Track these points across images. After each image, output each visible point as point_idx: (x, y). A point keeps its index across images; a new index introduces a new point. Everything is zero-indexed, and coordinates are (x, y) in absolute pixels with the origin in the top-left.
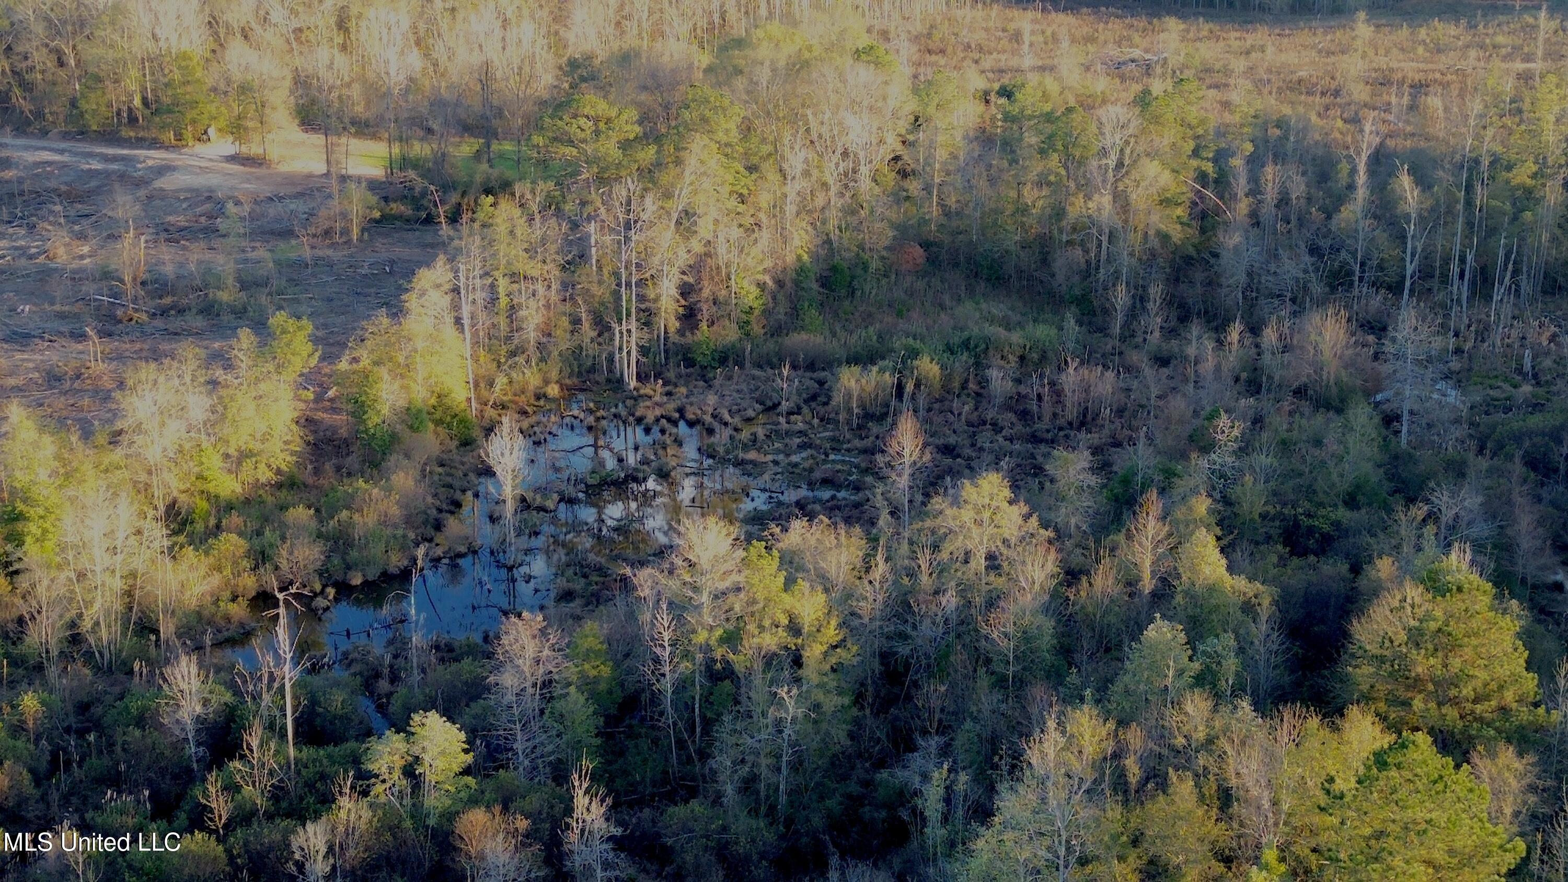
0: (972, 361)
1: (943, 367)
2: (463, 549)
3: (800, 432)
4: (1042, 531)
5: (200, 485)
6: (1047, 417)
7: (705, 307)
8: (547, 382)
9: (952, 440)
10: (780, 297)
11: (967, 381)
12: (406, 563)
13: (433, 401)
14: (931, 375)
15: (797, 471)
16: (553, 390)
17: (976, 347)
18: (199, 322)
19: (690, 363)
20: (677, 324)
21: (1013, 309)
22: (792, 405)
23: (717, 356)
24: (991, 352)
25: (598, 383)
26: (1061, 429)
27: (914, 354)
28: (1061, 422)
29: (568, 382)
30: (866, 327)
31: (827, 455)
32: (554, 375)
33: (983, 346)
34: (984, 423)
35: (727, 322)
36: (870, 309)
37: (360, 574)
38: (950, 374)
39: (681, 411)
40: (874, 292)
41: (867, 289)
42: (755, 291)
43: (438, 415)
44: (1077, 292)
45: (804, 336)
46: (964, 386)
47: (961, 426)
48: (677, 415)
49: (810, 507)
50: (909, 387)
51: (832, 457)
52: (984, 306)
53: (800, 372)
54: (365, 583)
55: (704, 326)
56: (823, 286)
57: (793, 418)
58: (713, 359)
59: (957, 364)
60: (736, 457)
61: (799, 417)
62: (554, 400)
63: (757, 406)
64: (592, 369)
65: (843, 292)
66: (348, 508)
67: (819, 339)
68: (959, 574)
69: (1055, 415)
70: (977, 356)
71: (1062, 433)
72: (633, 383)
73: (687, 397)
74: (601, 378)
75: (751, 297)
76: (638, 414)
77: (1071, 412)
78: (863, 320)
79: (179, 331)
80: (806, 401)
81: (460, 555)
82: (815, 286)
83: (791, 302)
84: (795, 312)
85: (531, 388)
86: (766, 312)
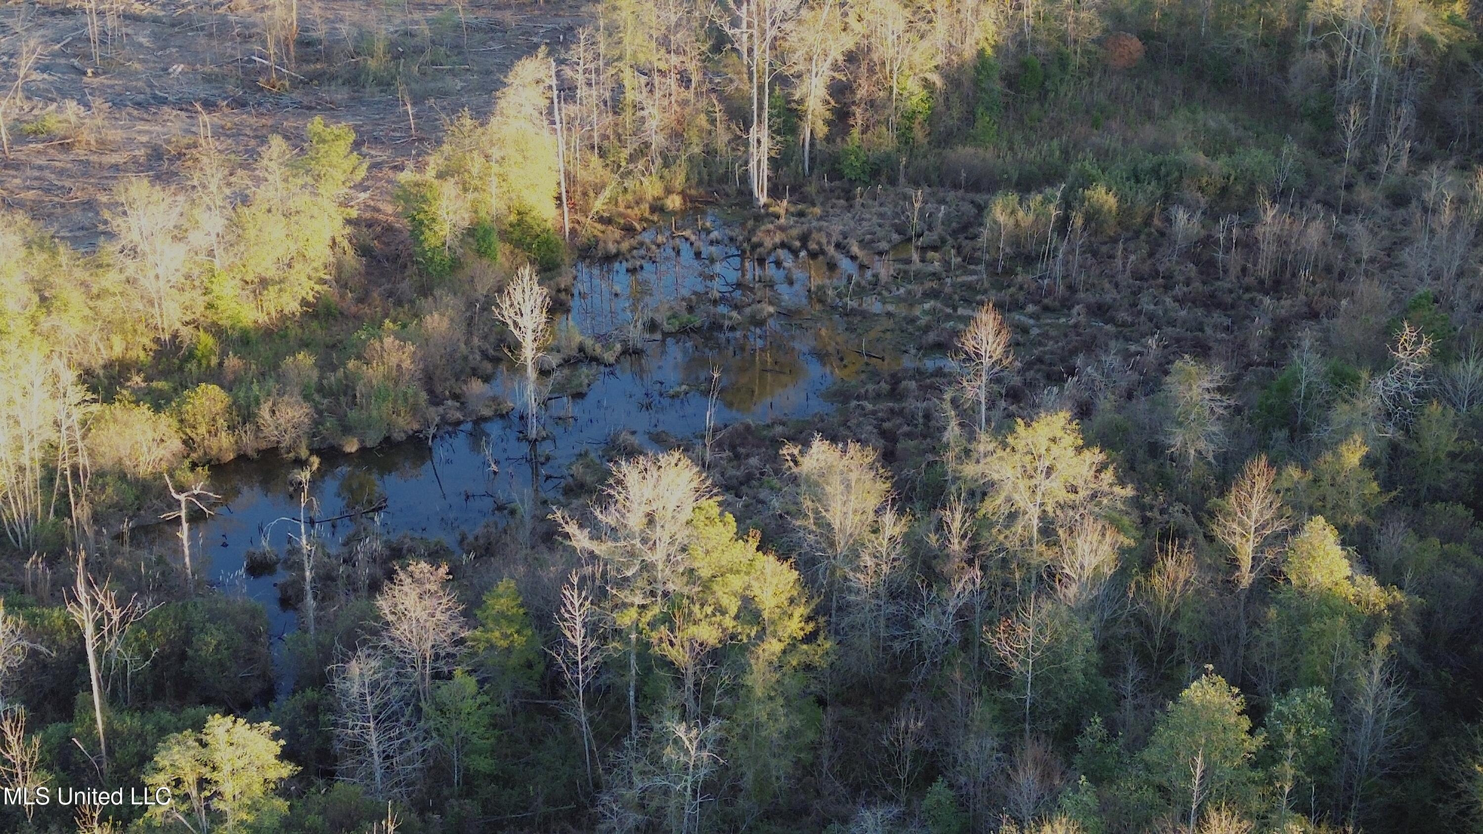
0: (1159, 193)
1: (1122, 199)
2: (487, 412)
3: (934, 274)
4: (1117, 489)
5: (211, 316)
6: (1234, 271)
7: (858, 111)
8: (668, 191)
9: (1110, 295)
10: (954, 99)
11: (1151, 216)
12: (416, 426)
13: (513, 218)
14: (1106, 207)
15: (911, 329)
16: (674, 202)
17: (1168, 174)
18: (342, 95)
19: (835, 174)
20: (826, 129)
21: (1236, 121)
22: (935, 237)
23: (867, 169)
24: (1186, 182)
25: (727, 195)
26: (1247, 289)
27: (1087, 181)
28: (1249, 280)
29: (693, 192)
30: (1052, 139)
31: (955, 309)
32: (679, 181)
33: (1177, 174)
34: (1156, 274)
35: (884, 129)
36: (1063, 115)
37: (355, 440)
38: (1129, 208)
39: (804, 239)
40: (1070, 94)
41: (1063, 89)
42: (920, 93)
43: (517, 234)
44: (1313, 104)
45: (969, 150)
46: (1148, 222)
47: (1125, 279)
48: (797, 244)
49: (904, 383)
50: (1078, 221)
51: (960, 311)
52: (1201, 115)
53: (961, 193)
54: (363, 450)
55: (856, 133)
56: (1010, 86)
57: (931, 254)
58: (864, 172)
59: (1140, 196)
60: (845, 306)
61: (937, 255)
62: (674, 213)
63: (895, 237)
64: (725, 178)
65: (1034, 94)
66: (359, 357)
67: (989, 154)
68: (1001, 537)
69: (1244, 270)
70: (1167, 186)
71: (1247, 296)
72: (763, 199)
73: (821, 218)
74: (731, 189)
75: (915, 100)
76: (755, 239)
77: (1264, 268)
78: (1052, 128)
79: (313, 104)
80: (955, 233)
81: (485, 419)
82: (998, 86)
83: (968, 104)
84: (970, 118)
85: (649, 197)
86: (932, 119)
